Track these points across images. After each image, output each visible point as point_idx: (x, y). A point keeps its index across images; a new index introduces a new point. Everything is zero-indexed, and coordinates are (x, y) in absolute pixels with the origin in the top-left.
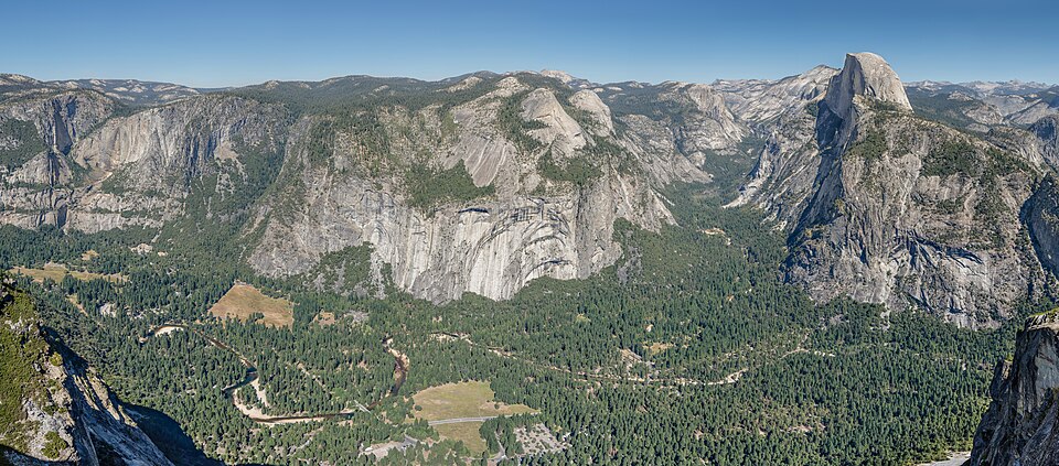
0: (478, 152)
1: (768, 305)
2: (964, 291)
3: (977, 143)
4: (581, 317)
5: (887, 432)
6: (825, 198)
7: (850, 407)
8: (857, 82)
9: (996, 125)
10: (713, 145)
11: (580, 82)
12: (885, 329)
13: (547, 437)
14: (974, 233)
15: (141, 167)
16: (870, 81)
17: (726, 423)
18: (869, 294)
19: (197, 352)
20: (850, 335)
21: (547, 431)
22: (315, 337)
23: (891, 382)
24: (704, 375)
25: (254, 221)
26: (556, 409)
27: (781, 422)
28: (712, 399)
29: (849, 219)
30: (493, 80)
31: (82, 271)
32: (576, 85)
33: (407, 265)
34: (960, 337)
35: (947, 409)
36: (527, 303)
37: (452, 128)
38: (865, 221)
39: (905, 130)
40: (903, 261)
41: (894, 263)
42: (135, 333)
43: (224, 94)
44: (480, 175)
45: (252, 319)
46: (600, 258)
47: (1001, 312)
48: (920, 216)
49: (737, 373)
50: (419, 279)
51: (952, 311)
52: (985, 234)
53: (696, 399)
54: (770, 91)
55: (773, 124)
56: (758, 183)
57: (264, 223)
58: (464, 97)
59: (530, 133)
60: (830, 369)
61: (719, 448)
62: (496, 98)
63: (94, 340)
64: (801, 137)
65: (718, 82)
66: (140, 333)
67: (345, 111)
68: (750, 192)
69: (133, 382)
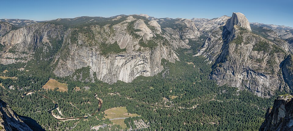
0: (121, 39)
1: (205, 86)
2: (261, 86)
3: (270, 43)
4: (151, 88)
5: (236, 126)
6: (223, 55)
7: (226, 117)
8: (236, 21)
9: (276, 38)
10: (191, 37)
11: (152, 18)
12: (238, 95)
13: (143, 123)
14: (266, 69)
15: (20, 45)
16: (239, 21)
17: (192, 120)
18: (234, 84)
19: (40, 100)
20: (228, 96)
21: (143, 122)
22: (74, 94)
23: (238, 111)
24: (186, 106)
25: (55, 60)
26: (145, 115)
27: (207, 121)
28: (188, 113)
29: (230, 62)
30: (125, 17)
31: (3, 76)
32: (150, 19)
33: (101, 72)
34: (259, 99)
35: (252, 121)
36: (136, 83)
37: (113, 31)
38: (235, 63)
39: (249, 37)
40: (244, 75)
41: (242, 76)
42: (20, 94)
43: (45, 23)
44: (122, 45)
45: (55, 89)
46: (157, 70)
47: (271, 93)
48: (251, 62)
49: (196, 106)
50: (104, 77)
51: (257, 92)
52: (269, 70)
53: (184, 113)
54: (209, 22)
55: (209, 32)
56: (204, 49)
57: (58, 61)
58: (117, 22)
59: (136, 33)
60: (221, 106)
61: (190, 128)
62: (126, 22)
63: (8, 97)
64: (217, 36)
65: (193, 19)
66: (22, 94)
67: (81, 27)
68: (201, 52)
69: (21, 109)
